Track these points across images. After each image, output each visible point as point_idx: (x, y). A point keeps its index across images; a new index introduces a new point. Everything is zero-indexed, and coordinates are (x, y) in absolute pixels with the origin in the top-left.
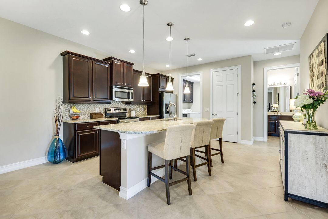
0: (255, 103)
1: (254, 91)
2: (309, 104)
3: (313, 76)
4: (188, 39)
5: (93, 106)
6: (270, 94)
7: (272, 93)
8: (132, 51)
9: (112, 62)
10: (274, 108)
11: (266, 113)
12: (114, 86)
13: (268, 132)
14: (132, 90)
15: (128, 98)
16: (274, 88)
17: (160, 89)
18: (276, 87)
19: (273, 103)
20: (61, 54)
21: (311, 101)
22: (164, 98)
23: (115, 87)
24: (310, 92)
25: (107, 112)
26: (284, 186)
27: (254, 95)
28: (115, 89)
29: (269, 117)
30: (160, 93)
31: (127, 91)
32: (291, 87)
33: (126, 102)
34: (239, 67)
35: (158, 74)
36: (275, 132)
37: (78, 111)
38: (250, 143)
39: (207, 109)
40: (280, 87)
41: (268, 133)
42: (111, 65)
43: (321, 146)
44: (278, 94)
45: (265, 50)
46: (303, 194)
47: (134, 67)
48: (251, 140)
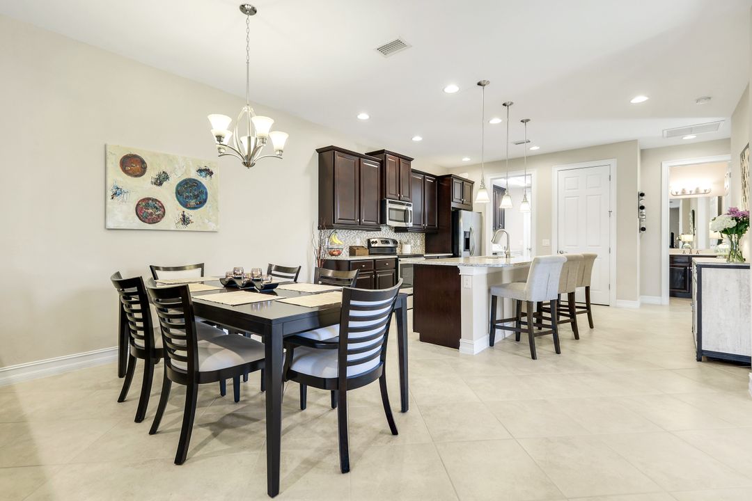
0: (643, 229)
1: (642, 208)
2: (731, 227)
3: (745, 186)
4: (528, 120)
5: (353, 233)
6: (674, 212)
7: (678, 209)
8: (417, 139)
9: (384, 159)
10: (684, 243)
11: (667, 252)
12: (388, 200)
13: (670, 288)
14: (410, 205)
15: (406, 220)
16: (684, 200)
17: (453, 205)
18: (689, 199)
19: (681, 231)
20: (317, 150)
21: (734, 223)
22: (461, 221)
23: (390, 202)
24: (733, 211)
25: (373, 245)
26: (696, 342)
27: (643, 215)
28: (389, 206)
29: (672, 258)
30: (453, 212)
31: (404, 208)
32: (720, 199)
33: (396, 228)
34: (613, 162)
35: (450, 175)
36: (685, 288)
37: (341, 243)
38: (635, 305)
39: (546, 242)
40: (696, 199)
41: (670, 292)
42: (383, 165)
43: (746, 282)
44: (693, 212)
45: (665, 132)
46: (723, 349)
47: (414, 165)
48: (636, 300)
